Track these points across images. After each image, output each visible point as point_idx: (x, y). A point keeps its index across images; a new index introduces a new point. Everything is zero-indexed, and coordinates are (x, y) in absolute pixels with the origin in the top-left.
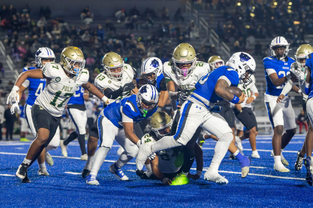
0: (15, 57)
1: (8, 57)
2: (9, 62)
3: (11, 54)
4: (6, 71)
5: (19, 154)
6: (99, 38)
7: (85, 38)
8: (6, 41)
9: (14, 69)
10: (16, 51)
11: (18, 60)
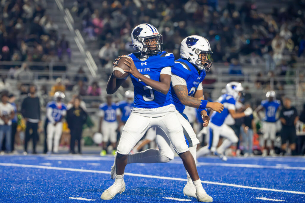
0: (87, 34)
1: (78, 33)
2: (79, 40)
3: (81, 29)
4: (74, 54)
5: (95, 171)
6: (210, 8)
7: (190, 8)
8: (75, 9)
9: (86, 50)
10: (90, 24)
11: (92, 38)
